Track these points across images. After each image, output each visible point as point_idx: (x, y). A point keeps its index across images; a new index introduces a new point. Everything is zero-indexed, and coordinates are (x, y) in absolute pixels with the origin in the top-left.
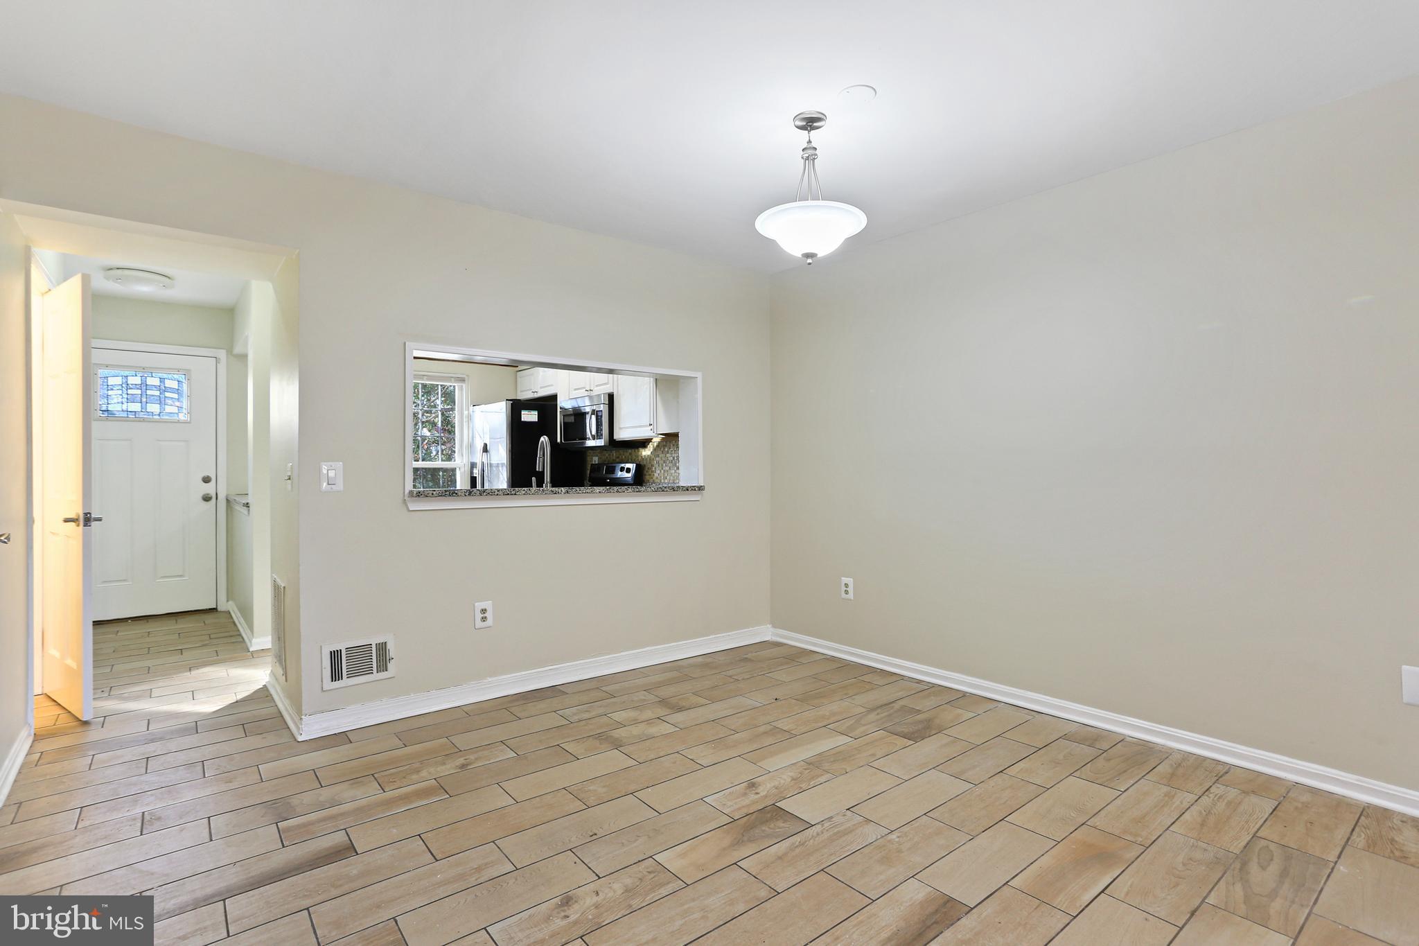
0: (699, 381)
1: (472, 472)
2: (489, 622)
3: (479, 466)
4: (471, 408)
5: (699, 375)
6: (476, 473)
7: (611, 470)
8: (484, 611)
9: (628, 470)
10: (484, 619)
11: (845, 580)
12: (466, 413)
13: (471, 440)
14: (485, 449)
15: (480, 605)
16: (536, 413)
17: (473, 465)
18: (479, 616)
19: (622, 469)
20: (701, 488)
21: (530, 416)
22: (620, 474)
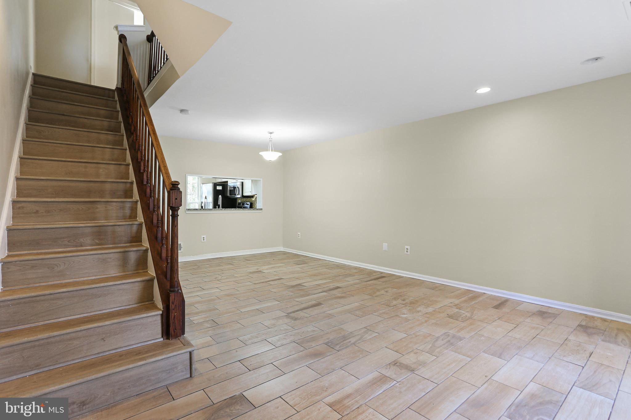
0: (262, 181)
1: (201, 205)
2: (205, 241)
3: (204, 203)
4: (202, 185)
5: (261, 179)
6: (203, 205)
7: (243, 204)
8: (204, 238)
9: (248, 204)
10: (204, 240)
11: (299, 233)
12: (200, 186)
13: (201, 194)
14: (206, 198)
15: (203, 236)
16: (221, 187)
17: (202, 203)
18: (203, 239)
19: (246, 204)
20: (261, 209)
21: (219, 188)
22: (246, 206)
